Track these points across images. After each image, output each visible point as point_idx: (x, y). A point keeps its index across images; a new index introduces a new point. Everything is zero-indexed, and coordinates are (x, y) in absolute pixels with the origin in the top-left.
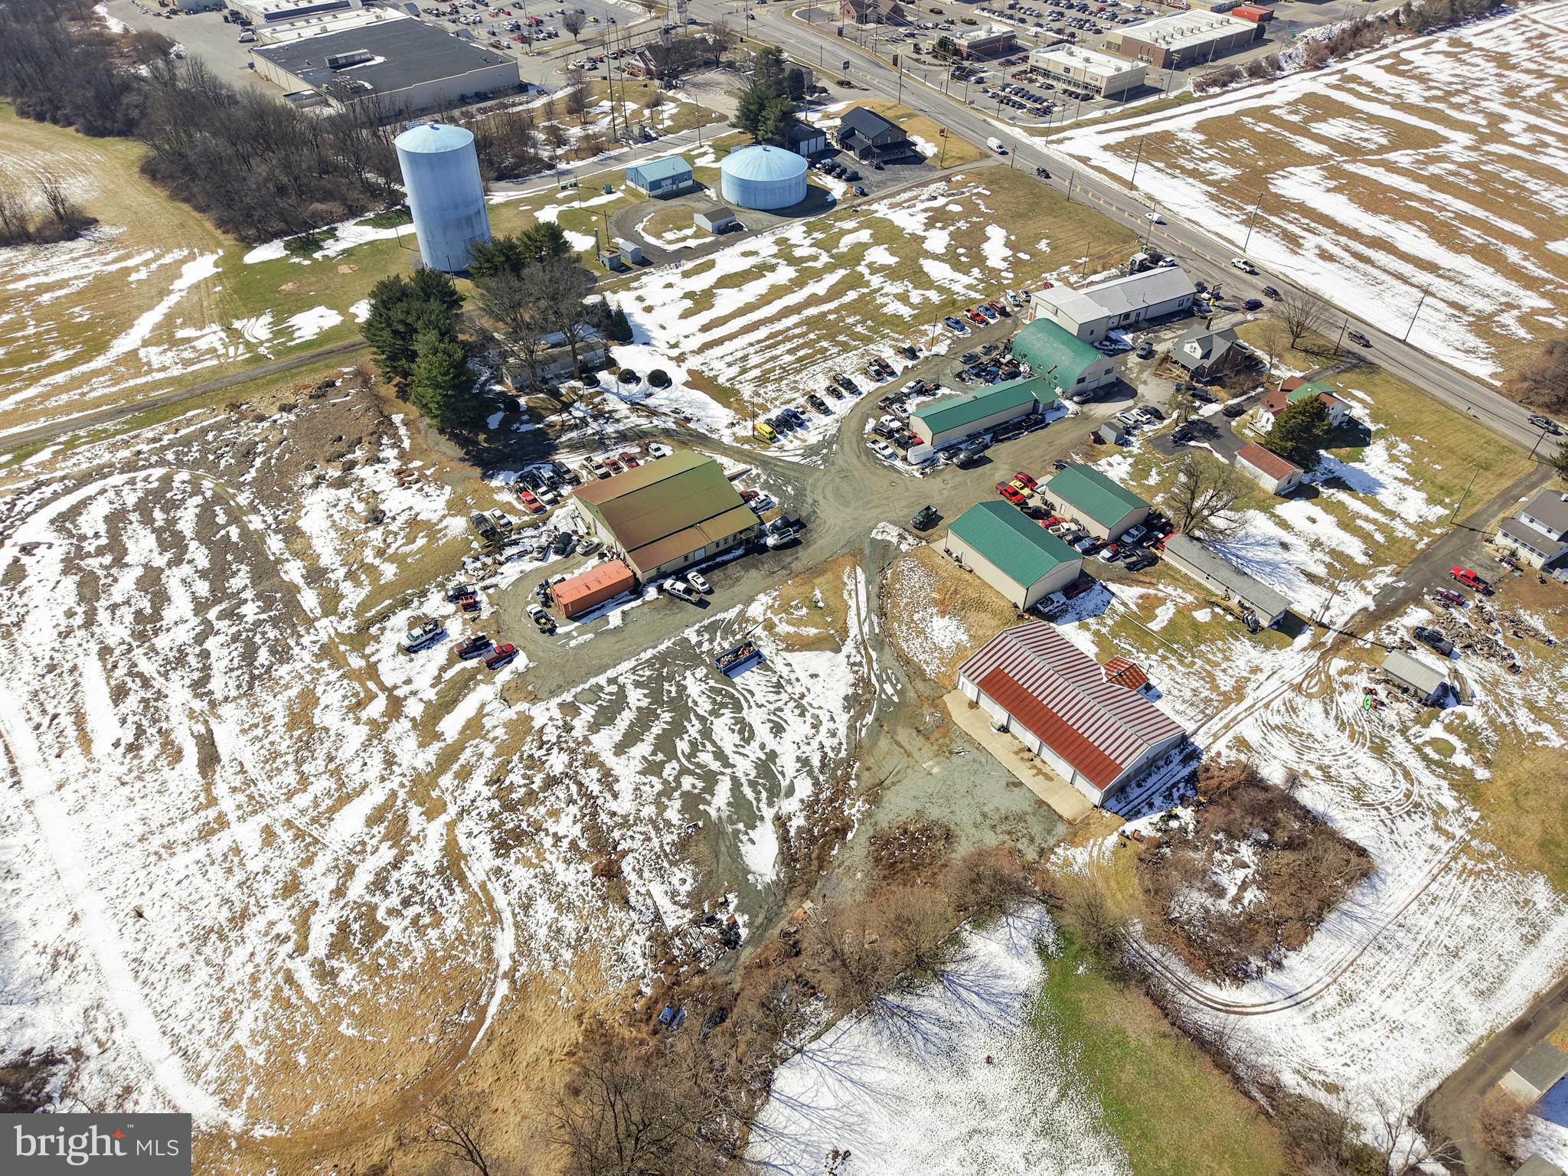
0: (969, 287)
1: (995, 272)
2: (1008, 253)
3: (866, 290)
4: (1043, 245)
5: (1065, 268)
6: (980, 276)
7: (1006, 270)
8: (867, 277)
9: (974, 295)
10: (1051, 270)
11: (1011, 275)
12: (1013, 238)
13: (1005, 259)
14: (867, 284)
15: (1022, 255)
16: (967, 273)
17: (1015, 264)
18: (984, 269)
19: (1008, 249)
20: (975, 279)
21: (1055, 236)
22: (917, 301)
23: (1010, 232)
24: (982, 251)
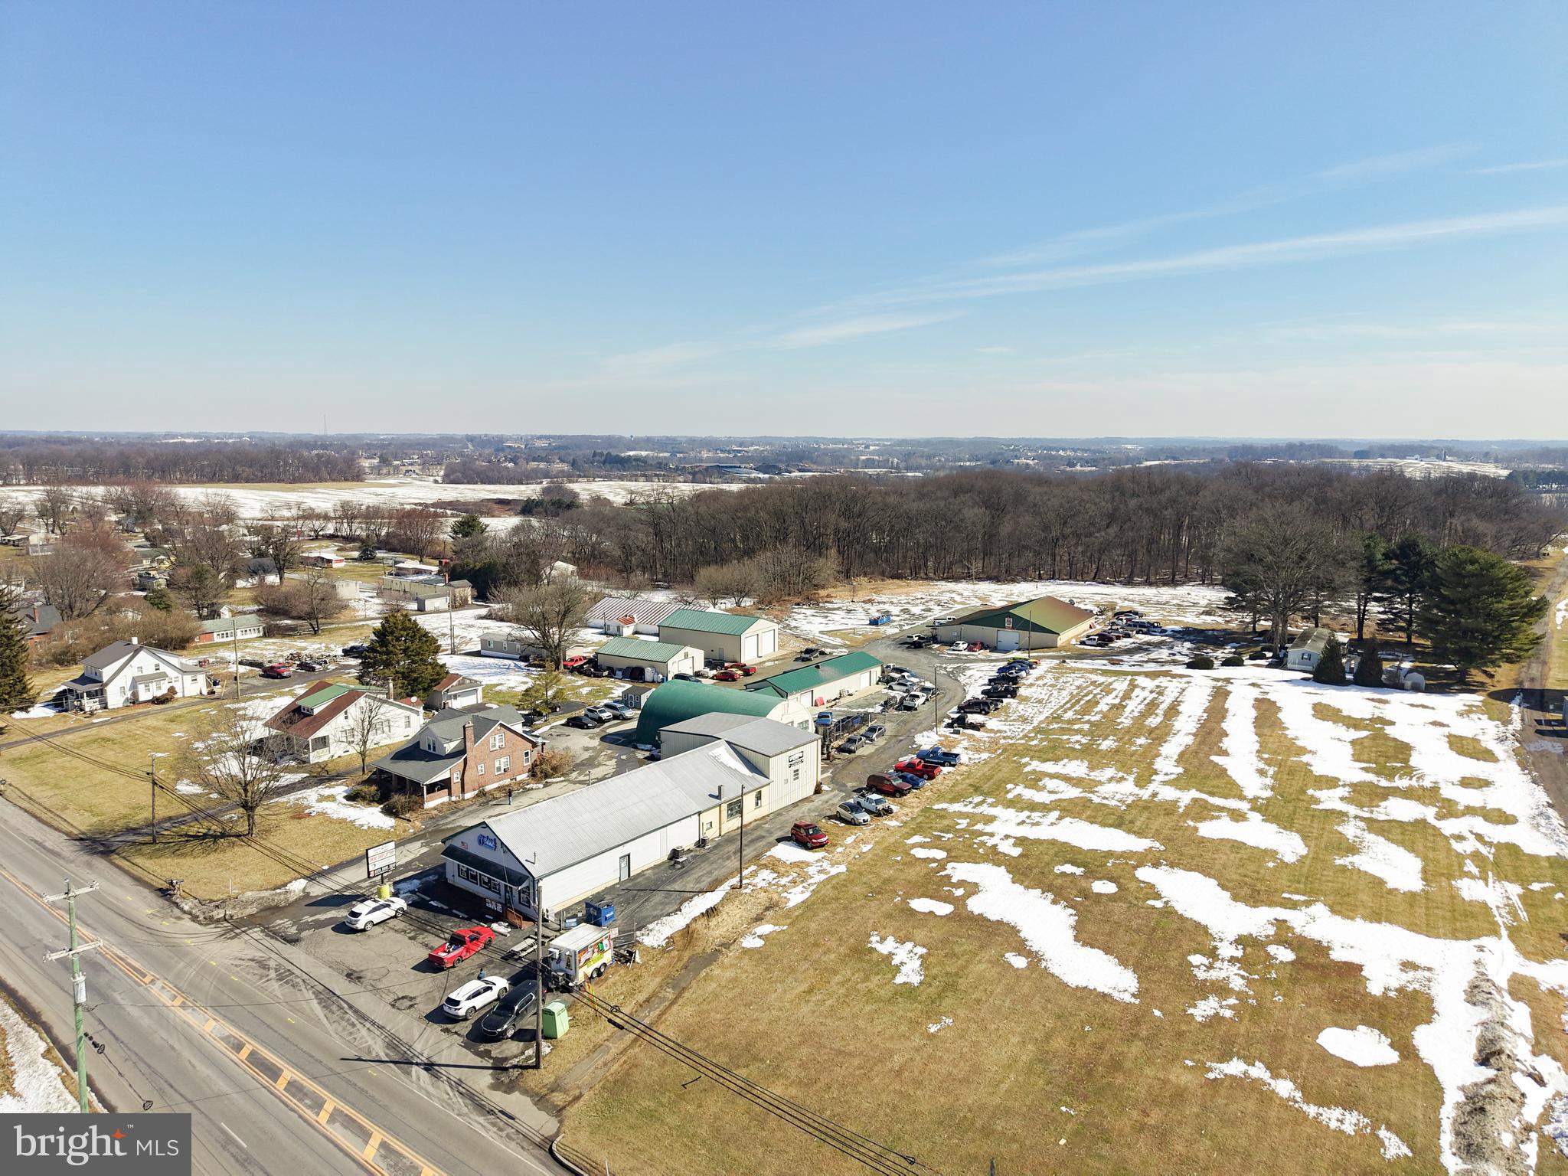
0: (991, 819)
1: (964, 854)
2: (975, 905)
3: (1158, 778)
4: (904, 957)
5: (796, 897)
6: (988, 841)
7: (941, 863)
8: (1194, 793)
9: (958, 807)
10: (838, 885)
11: (919, 853)
12: (1017, 961)
13: (973, 889)
14: (1176, 785)
15: (944, 909)
16: (1022, 842)
17: (936, 884)
18: (994, 856)
19: (993, 917)
20: (992, 835)
21: (891, 1000)
22: (1051, 784)
23: (1049, 981)
24: (1050, 896)
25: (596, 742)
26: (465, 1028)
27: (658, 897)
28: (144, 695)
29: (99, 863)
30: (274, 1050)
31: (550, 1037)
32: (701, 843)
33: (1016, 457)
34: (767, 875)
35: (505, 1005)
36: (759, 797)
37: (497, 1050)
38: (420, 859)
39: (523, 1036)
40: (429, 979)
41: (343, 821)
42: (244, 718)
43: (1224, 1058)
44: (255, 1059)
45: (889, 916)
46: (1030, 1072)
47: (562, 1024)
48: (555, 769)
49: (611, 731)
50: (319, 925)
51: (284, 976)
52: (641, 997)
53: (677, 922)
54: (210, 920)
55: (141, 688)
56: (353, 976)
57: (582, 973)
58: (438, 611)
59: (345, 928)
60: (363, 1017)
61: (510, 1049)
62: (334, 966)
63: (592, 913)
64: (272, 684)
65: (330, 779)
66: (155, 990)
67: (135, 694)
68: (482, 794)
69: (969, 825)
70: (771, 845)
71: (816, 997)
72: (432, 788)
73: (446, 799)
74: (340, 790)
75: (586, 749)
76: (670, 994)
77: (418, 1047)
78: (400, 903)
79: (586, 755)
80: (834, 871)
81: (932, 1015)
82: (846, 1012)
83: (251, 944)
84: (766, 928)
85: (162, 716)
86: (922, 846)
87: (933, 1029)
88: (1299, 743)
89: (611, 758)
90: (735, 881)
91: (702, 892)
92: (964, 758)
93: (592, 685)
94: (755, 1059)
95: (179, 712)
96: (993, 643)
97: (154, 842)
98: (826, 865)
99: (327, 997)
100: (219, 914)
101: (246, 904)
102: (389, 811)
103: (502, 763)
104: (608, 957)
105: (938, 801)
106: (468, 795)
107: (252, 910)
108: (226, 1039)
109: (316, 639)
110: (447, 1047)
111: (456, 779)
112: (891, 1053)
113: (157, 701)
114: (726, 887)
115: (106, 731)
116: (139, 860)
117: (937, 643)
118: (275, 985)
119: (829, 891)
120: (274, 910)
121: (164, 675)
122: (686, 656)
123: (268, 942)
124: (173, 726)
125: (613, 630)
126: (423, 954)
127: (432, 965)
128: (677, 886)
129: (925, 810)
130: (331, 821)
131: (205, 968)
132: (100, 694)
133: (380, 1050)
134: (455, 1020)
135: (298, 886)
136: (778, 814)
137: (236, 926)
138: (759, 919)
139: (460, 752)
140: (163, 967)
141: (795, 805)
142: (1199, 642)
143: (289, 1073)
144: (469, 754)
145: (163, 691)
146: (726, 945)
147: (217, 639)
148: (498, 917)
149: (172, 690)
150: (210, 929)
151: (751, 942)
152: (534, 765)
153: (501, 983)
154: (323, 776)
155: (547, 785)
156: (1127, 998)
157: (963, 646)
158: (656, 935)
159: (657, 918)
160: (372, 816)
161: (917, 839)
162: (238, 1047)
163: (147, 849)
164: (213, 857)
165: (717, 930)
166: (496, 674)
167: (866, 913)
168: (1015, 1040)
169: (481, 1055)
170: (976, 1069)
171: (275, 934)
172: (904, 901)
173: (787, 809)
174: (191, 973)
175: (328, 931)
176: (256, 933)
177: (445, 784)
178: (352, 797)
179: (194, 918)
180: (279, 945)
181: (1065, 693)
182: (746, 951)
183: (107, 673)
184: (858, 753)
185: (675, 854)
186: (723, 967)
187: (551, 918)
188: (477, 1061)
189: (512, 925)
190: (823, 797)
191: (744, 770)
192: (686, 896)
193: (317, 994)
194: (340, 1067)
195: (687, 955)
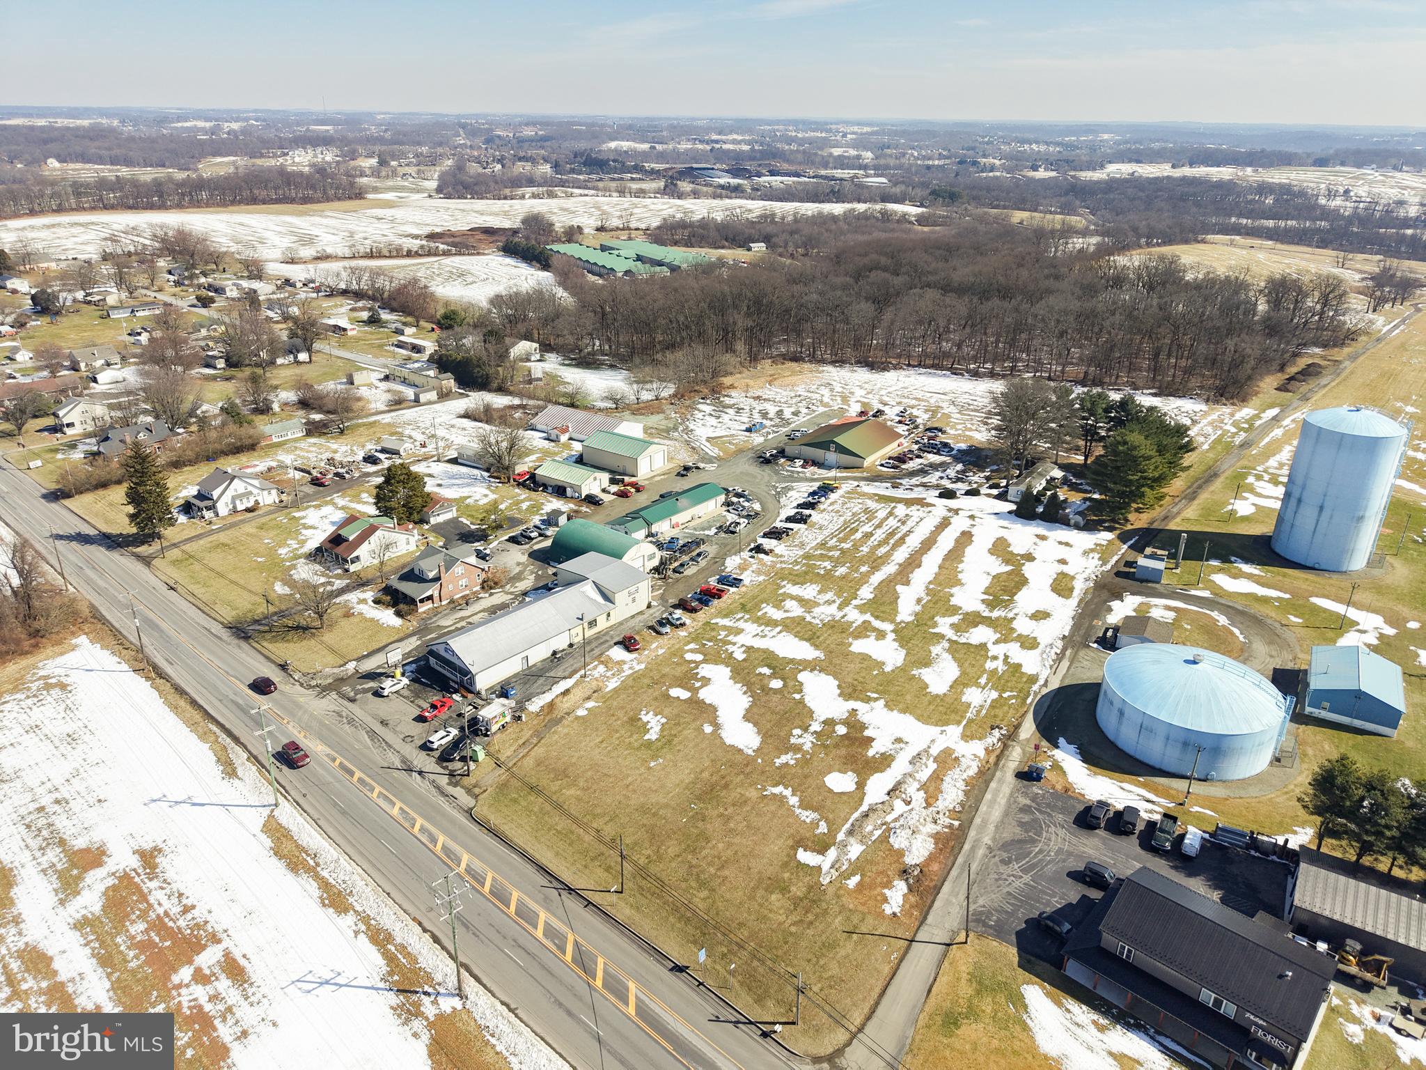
0: (739, 631)
1: (713, 658)
2: (704, 694)
3: (854, 602)
4: (654, 724)
5: (612, 684)
6: (730, 648)
7: (698, 664)
8: (868, 617)
9: (726, 622)
10: (636, 677)
11: (689, 656)
12: (708, 729)
13: (706, 681)
14: (862, 609)
15: (684, 694)
16: (749, 650)
17: (689, 678)
18: (729, 660)
19: (708, 702)
20: (734, 644)
21: (639, 749)
22: (789, 604)
23: (718, 742)
24: (745, 688)
25: (524, 558)
26: (437, 754)
27: (541, 680)
28: (240, 507)
29: (243, 644)
30: (350, 762)
31: (476, 761)
32: (571, 645)
33: (985, 156)
34: (601, 669)
35: (456, 744)
36: (609, 615)
37: (451, 766)
38: (416, 649)
39: (463, 759)
40: (420, 726)
41: (372, 620)
42: (306, 527)
43: (776, 785)
44: (342, 766)
45: (656, 699)
46: (687, 788)
47: (481, 755)
48: (496, 583)
49: (536, 547)
50: (365, 691)
51: (351, 722)
52: (521, 742)
53: (547, 698)
54: (310, 687)
55: (238, 502)
56: (384, 723)
57: (494, 728)
58: (430, 403)
59: (378, 694)
60: (390, 746)
61: (457, 765)
62: (375, 717)
63: (503, 691)
64: (319, 492)
65: (363, 585)
66: (290, 727)
67: (235, 507)
68: (452, 601)
69: (727, 636)
70: (611, 647)
71: (604, 745)
72: (422, 601)
73: (431, 606)
74: (369, 595)
75: (518, 564)
76: (535, 740)
77: (415, 763)
78: (405, 681)
79: (517, 570)
80: (637, 668)
81: (654, 758)
82: (614, 754)
83: (331, 702)
84: (590, 704)
85: (254, 524)
86: (692, 651)
87: (652, 764)
88: (960, 576)
89: (532, 573)
90: (582, 672)
91: (565, 678)
92: (746, 581)
93: (531, 500)
94: (567, 776)
95: (263, 520)
96: (821, 461)
97: (270, 631)
98: (635, 663)
99: (372, 734)
100: (313, 683)
101: (326, 677)
102: (399, 614)
103: (463, 582)
104: (508, 719)
105: (716, 617)
106: (444, 603)
107: (330, 681)
108: (328, 755)
109: (342, 440)
110: (428, 763)
111: (436, 594)
112: (628, 776)
113: (248, 510)
114: (577, 676)
115: (223, 537)
116: (265, 644)
117: (784, 457)
118: (347, 727)
119: (630, 682)
120: (341, 680)
121: (251, 493)
122: (595, 479)
123: (340, 700)
124: (263, 533)
125: (553, 437)
126: (417, 712)
127: (421, 719)
128: (552, 674)
129: (708, 623)
130: (366, 620)
131: (311, 715)
132: (212, 508)
133: (398, 764)
134: (432, 750)
135: (351, 666)
136: (621, 624)
137: (324, 690)
138: (588, 698)
139: (437, 579)
140: (292, 715)
141: (633, 617)
142: (970, 463)
143: (358, 774)
144: (443, 580)
145: (250, 504)
146: (568, 714)
147: (275, 440)
148: (456, 691)
149: (257, 502)
150: (310, 692)
151: (581, 712)
152: (484, 582)
153: (454, 732)
154: (360, 583)
155: (491, 594)
156: (750, 752)
157: (799, 463)
158: (535, 706)
159: (538, 694)
160: (387, 617)
161: (692, 646)
162: (334, 760)
163: (268, 636)
164: (305, 643)
165: (566, 704)
166: (469, 485)
167: (645, 697)
168: (687, 771)
169: (444, 768)
170: (663, 786)
171: (343, 696)
172: (667, 690)
173: (626, 620)
174: (306, 717)
175: (369, 695)
176: (334, 695)
177: (430, 598)
178: (377, 602)
179: (302, 685)
180: (346, 703)
181: (842, 519)
182: (577, 718)
183: (216, 494)
184: (686, 573)
185: (554, 653)
186: (564, 727)
187: (483, 693)
188: (442, 771)
189: (463, 696)
190: (651, 611)
191: (600, 599)
192: (556, 681)
193: (367, 732)
194: (381, 771)
195: (548, 718)
